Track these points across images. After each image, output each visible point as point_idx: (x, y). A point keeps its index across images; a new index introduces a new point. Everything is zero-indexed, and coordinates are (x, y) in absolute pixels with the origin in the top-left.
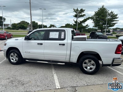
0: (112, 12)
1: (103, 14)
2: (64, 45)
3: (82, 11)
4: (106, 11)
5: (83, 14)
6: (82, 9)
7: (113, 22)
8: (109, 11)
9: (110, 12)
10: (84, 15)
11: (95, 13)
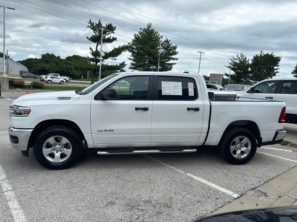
0: (167, 41)
1: (152, 43)
2: (197, 109)
3: (110, 28)
4: (157, 37)
5: (112, 35)
6: (111, 25)
7: (168, 62)
8: (162, 37)
9: (163, 40)
10: (115, 39)
11: (134, 38)
